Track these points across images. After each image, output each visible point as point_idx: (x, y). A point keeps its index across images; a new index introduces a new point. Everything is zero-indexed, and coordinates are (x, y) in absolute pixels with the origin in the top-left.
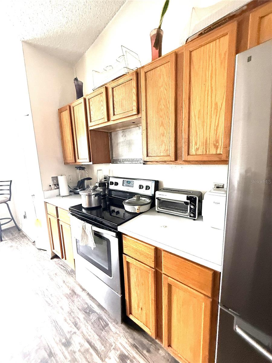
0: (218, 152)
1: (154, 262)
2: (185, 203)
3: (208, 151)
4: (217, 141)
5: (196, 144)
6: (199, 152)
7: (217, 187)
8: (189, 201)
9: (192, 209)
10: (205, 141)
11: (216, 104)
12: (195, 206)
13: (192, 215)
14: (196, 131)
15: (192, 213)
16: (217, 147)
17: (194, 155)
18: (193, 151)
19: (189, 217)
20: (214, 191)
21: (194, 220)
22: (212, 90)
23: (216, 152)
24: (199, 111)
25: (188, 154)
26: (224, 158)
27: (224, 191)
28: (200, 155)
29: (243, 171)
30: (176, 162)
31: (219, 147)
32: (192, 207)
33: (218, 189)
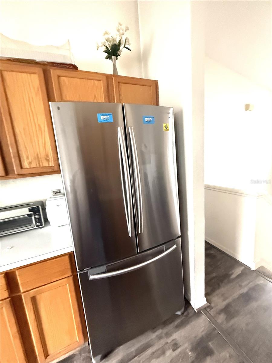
0: (50, 165)
1: (7, 291)
2: (28, 215)
3: (41, 164)
4: (47, 156)
5: (28, 158)
6: (33, 165)
7: (55, 193)
8: (32, 213)
9: (37, 218)
10: (36, 156)
11: (39, 126)
12: (39, 215)
13: (38, 224)
14: (25, 146)
15: (38, 222)
16: (48, 161)
17: (28, 168)
18: (26, 164)
19: (35, 227)
20: (55, 197)
21: (42, 228)
22: (33, 114)
23: (49, 164)
24: (24, 129)
25: (22, 168)
26: (56, 168)
27: (61, 194)
28: (35, 168)
29: (71, 177)
30: (7, 176)
31: (50, 160)
32: (36, 216)
33: (56, 194)
